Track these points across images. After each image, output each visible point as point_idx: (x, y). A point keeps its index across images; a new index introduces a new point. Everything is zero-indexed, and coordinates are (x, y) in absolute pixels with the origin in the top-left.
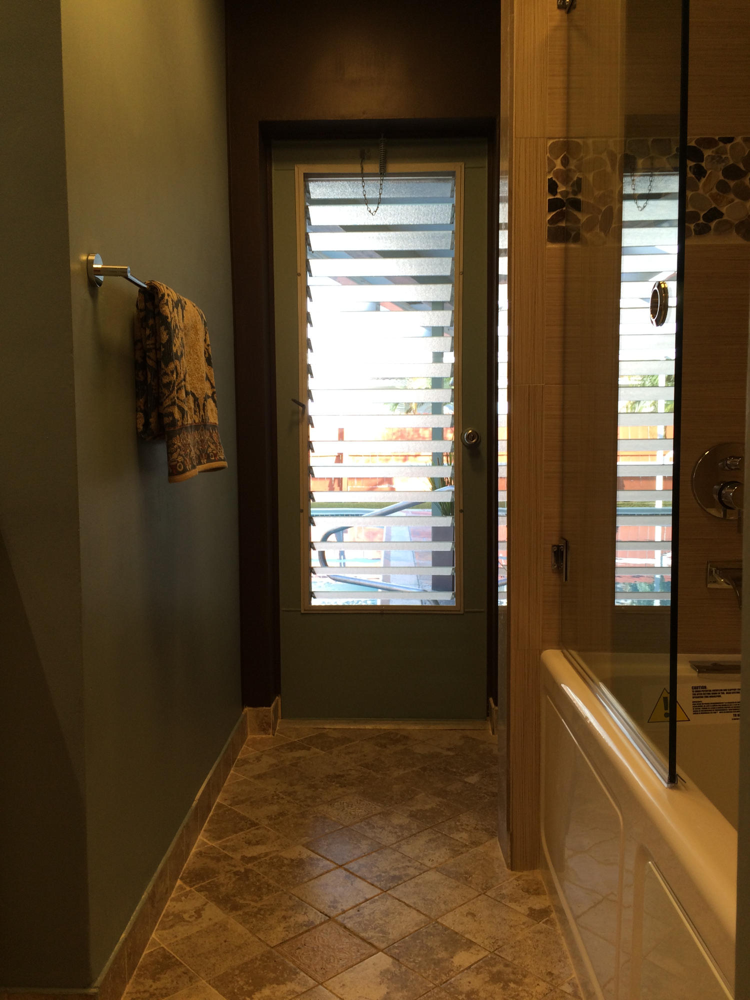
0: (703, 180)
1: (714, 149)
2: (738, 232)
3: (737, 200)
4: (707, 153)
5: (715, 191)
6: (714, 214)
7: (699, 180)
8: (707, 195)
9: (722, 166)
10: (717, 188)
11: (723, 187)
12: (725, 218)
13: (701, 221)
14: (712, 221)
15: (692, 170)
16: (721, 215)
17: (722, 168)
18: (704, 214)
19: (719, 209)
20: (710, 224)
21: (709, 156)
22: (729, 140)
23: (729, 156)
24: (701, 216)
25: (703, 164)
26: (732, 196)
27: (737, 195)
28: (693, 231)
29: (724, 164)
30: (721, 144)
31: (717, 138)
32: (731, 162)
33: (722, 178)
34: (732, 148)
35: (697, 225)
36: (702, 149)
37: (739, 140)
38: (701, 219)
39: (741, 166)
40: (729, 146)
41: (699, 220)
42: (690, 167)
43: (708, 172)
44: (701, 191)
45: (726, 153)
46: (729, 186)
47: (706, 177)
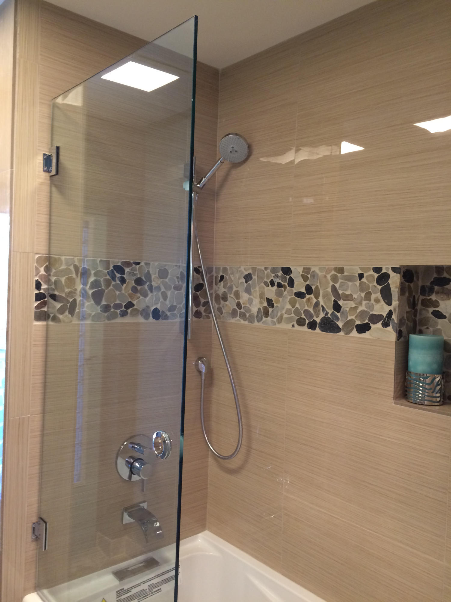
0: (125, 285)
1: (130, 268)
2: (142, 315)
3: (141, 297)
4: (127, 270)
5: (130, 292)
6: (130, 305)
7: (122, 285)
8: (127, 294)
9: (134, 278)
10: (132, 291)
11: (134, 290)
12: (135, 307)
13: (123, 309)
14: (128, 308)
15: (119, 279)
16: (133, 305)
17: (135, 279)
18: (125, 305)
19: (132, 302)
20: (127, 310)
21: (128, 272)
22: (138, 263)
23: (137, 272)
24: (123, 306)
25: (125, 276)
26: (139, 295)
27: (141, 294)
28: (119, 314)
29: (135, 277)
30: (134, 265)
31: (132, 262)
32: (139, 276)
33: (134, 285)
34: (139, 267)
35: (121, 311)
36: (124, 267)
37: (142, 264)
38: (123, 307)
39: (143, 278)
40: (138, 266)
41: (122, 308)
42: (118, 278)
43: (127, 281)
44: (123, 292)
45: (136, 271)
46: (138, 289)
47: (126, 283)
